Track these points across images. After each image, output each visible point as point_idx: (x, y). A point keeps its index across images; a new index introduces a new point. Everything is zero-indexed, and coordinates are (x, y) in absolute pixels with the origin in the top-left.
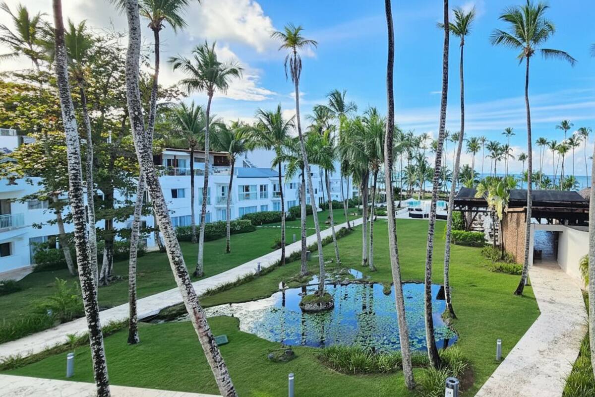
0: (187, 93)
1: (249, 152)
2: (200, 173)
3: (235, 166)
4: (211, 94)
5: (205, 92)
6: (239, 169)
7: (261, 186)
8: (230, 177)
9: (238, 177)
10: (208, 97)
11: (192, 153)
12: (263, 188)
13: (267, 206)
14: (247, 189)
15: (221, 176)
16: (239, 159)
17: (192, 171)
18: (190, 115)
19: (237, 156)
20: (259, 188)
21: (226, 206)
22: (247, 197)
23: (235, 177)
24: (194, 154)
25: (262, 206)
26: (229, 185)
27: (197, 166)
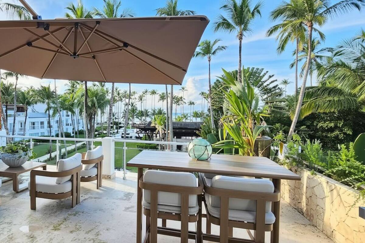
0: (5, 78)
1: (35, 105)
2: (10, 116)
3: (28, 112)
4: (17, 79)
5: (14, 77)
6: (30, 113)
7: (41, 122)
8: (25, 117)
9: (29, 118)
10: (16, 80)
11: (6, 106)
12: (42, 123)
13: (44, 133)
14: (34, 124)
15: (21, 117)
16: (30, 109)
17: (7, 115)
18: (6, 88)
19: (29, 107)
20: (40, 123)
21: (23, 132)
22: (34, 128)
23: (27, 117)
24: (8, 106)
25: (41, 133)
26: (24, 122)
27: (9, 112)
